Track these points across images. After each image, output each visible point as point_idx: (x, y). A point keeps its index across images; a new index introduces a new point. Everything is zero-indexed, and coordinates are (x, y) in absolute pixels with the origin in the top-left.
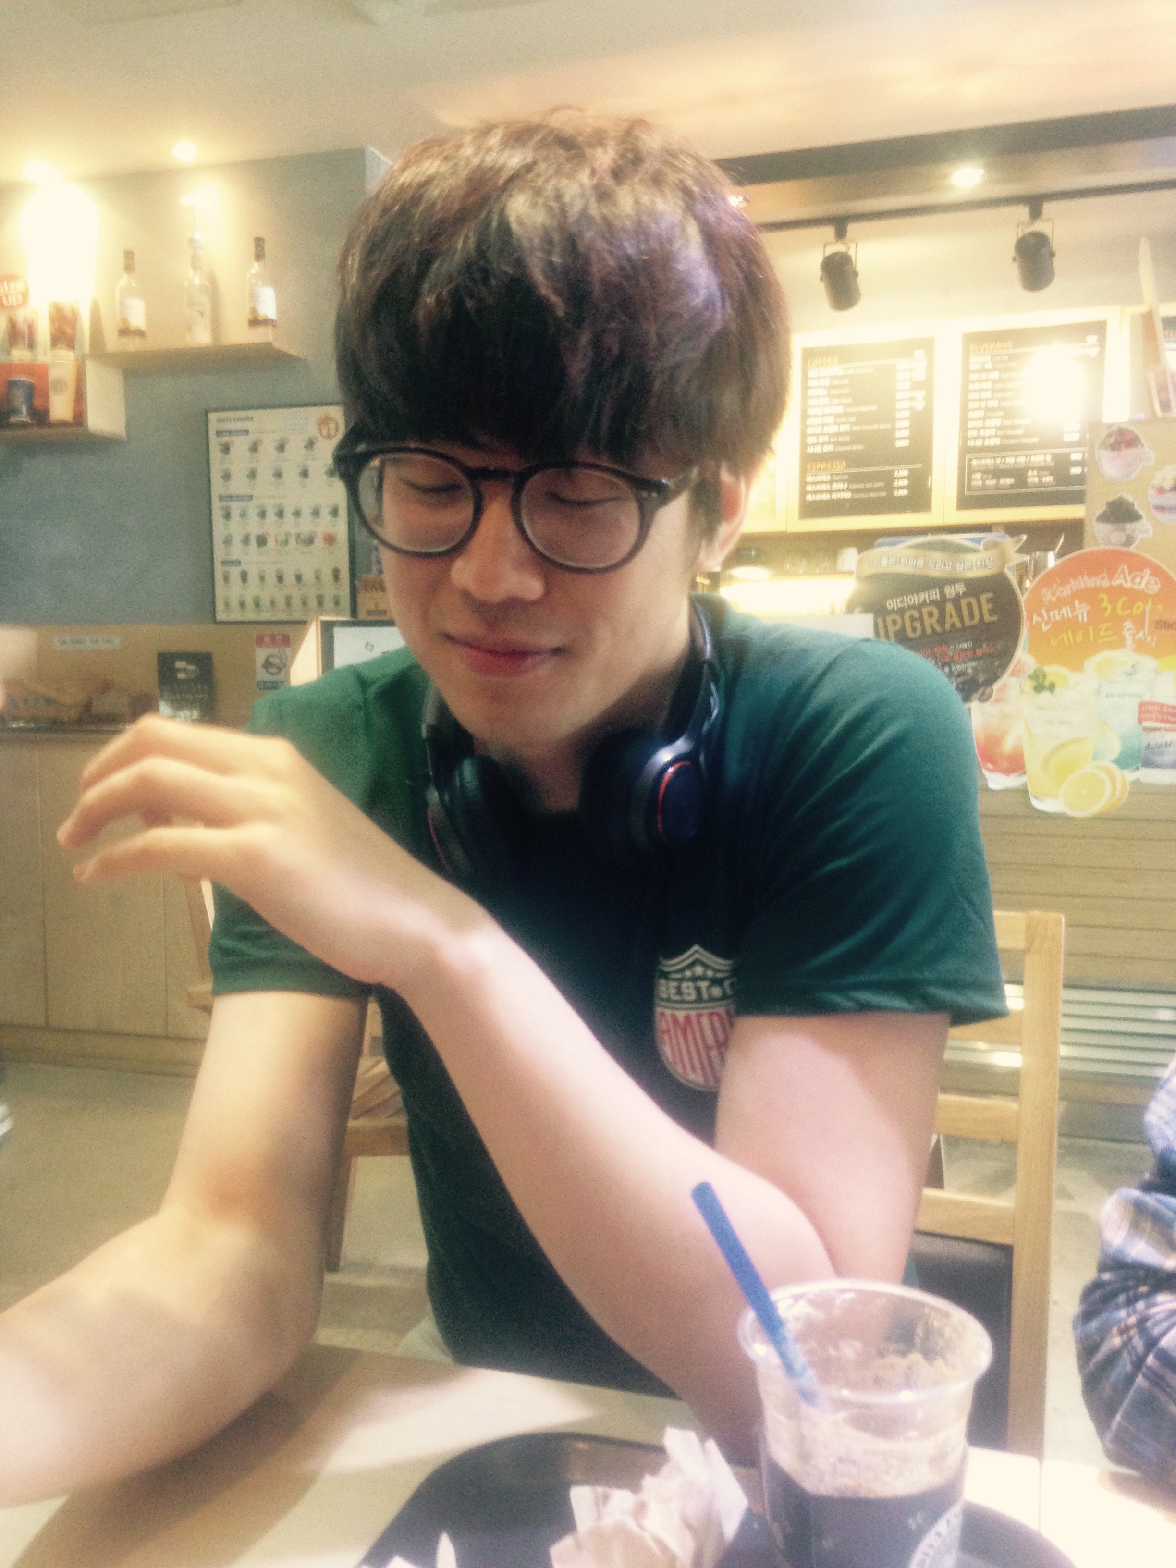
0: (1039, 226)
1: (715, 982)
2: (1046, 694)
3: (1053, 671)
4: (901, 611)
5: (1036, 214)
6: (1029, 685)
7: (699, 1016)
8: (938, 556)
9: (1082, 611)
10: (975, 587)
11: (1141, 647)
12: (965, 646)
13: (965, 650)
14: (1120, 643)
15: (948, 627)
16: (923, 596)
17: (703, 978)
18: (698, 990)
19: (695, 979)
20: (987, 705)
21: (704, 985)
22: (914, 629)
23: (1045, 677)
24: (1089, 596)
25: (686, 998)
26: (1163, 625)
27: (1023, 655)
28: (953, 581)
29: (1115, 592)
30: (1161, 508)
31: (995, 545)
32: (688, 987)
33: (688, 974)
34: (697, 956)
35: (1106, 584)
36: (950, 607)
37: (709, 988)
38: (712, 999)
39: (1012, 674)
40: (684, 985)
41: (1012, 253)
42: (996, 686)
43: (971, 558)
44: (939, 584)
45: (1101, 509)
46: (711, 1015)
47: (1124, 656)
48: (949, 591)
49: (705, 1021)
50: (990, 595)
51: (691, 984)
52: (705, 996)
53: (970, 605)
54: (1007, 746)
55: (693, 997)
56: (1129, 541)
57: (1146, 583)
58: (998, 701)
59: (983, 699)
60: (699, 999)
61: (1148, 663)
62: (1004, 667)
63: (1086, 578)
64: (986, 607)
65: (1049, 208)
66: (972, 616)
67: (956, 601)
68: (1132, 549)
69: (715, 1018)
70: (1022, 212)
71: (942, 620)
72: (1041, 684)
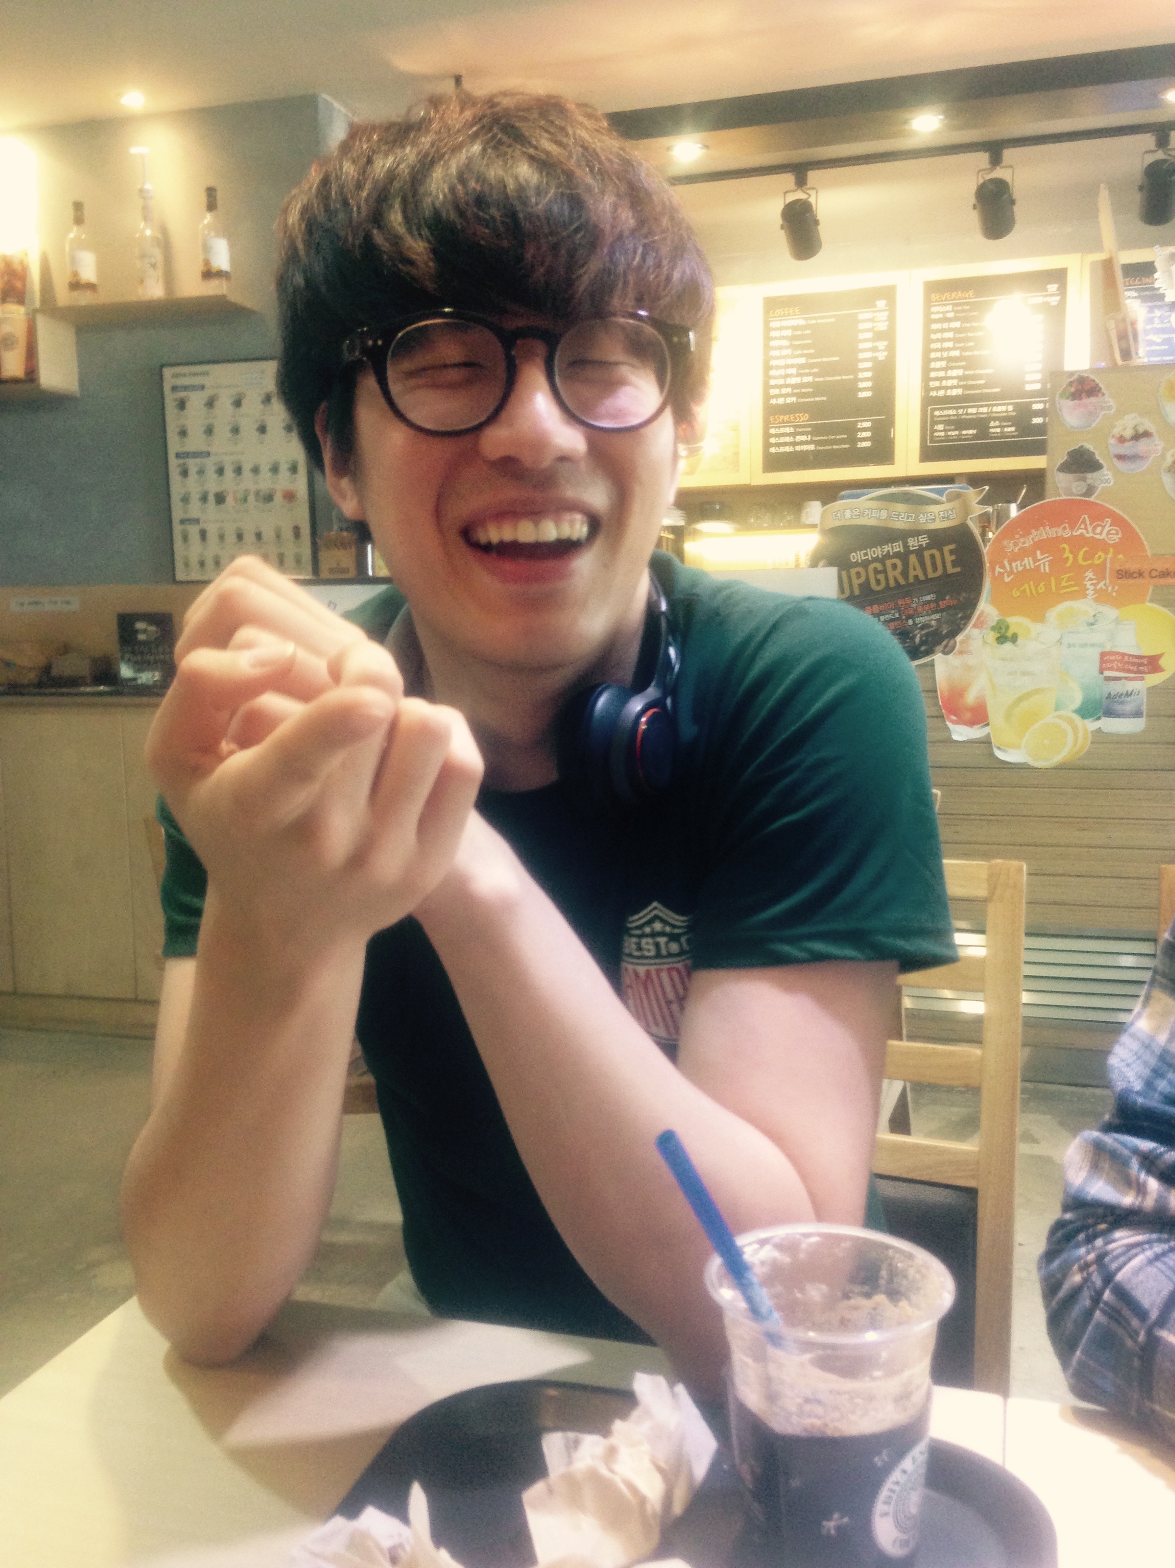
0: (999, 173)
1: (673, 938)
2: (1008, 646)
3: (1016, 622)
4: (865, 564)
5: (996, 160)
6: (992, 636)
7: (658, 972)
8: (901, 507)
9: (1044, 562)
10: (937, 539)
11: (1102, 597)
12: (928, 598)
13: (929, 602)
14: (1081, 594)
15: (911, 580)
16: (887, 548)
17: (662, 934)
18: (657, 945)
19: (654, 935)
20: (950, 657)
21: (662, 940)
22: (878, 582)
23: (1007, 628)
24: (1049, 546)
25: (646, 953)
26: (1123, 574)
27: (986, 607)
28: (916, 533)
29: (1076, 543)
30: (1120, 457)
31: (958, 496)
32: (647, 943)
33: (647, 930)
34: (655, 912)
35: (1067, 534)
36: (913, 559)
37: (667, 943)
38: (670, 955)
39: (975, 626)
40: (644, 941)
41: (973, 200)
42: (959, 638)
43: (934, 509)
44: (903, 535)
45: (1062, 458)
46: (669, 970)
47: (1085, 607)
48: (913, 543)
49: (664, 976)
50: (952, 547)
51: (650, 940)
52: (664, 952)
53: (933, 557)
54: (971, 698)
55: (652, 953)
56: (1090, 490)
57: (1106, 532)
58: (961, 652)
59: (947, 652)
60: (658, 955)
61: (1110, 613)
62: (967, 618)
63: (1047, 528)
64: (949, 558)
65: (1009, 154)
66: (935, 569)
67: (919, 553)
68: (1092, 499)
69: (675, 974)
70: (982, 158)
71: (905, 573)
72: (1004, 636)
